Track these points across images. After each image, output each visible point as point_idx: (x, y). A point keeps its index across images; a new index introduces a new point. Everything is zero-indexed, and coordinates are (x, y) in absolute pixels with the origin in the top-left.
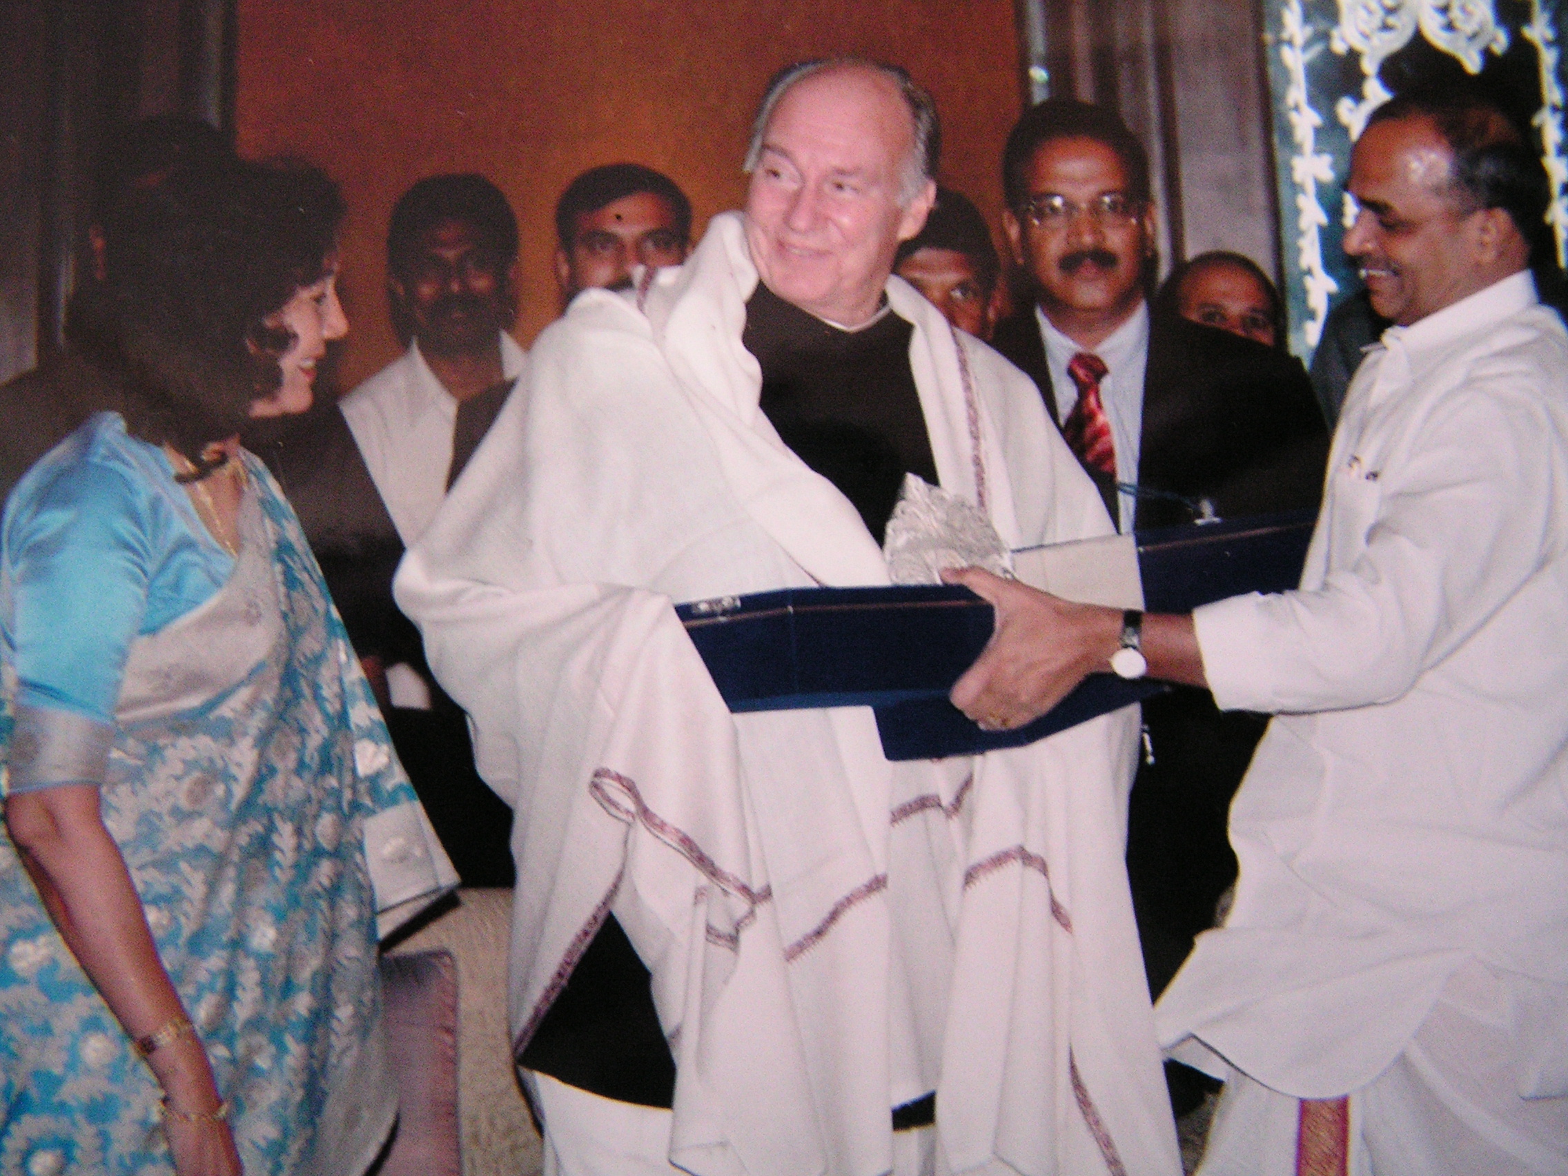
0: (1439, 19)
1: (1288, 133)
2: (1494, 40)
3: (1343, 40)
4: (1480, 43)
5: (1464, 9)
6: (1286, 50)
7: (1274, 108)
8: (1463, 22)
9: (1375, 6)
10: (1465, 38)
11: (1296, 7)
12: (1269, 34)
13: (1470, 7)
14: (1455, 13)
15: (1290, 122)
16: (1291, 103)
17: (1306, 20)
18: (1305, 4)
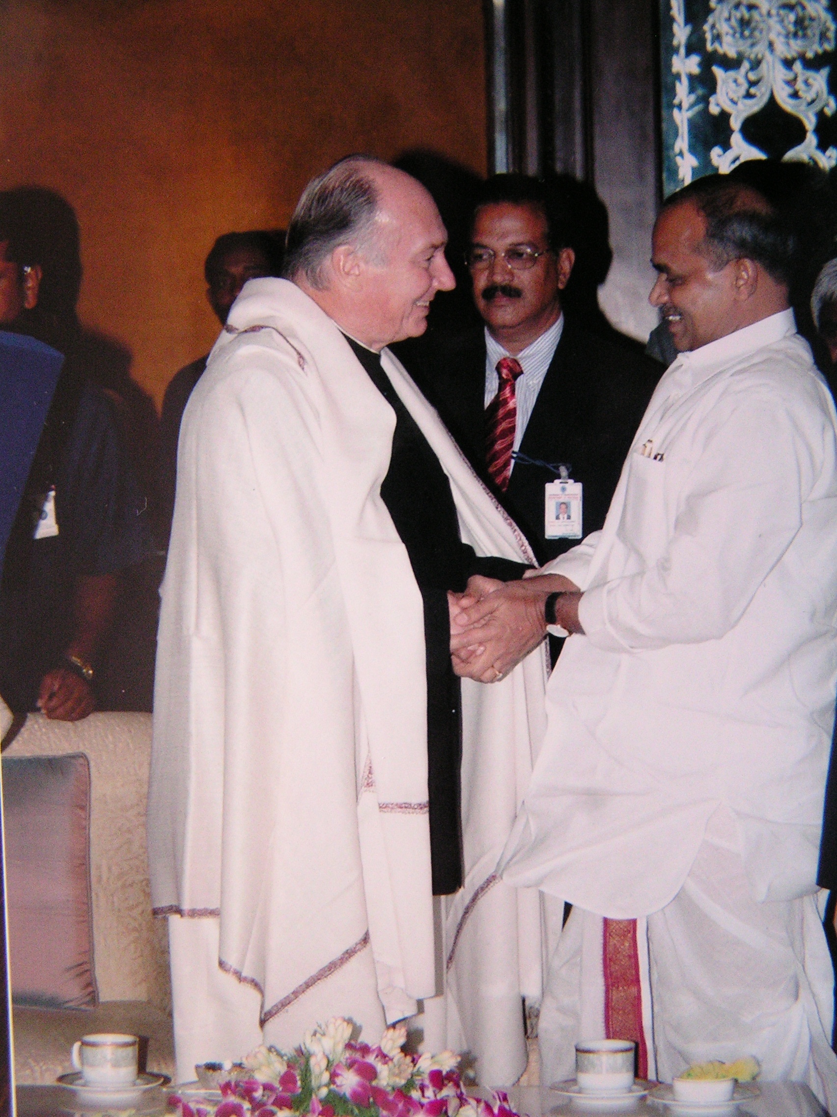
0: (788, 90)
1: (674, 171)
2: (827, 105)
3: (718, 105)
4: (817, 107)
5: (806, 82)
6: (676, 112)
7: (665, 153)
8: (805, 92)
9: (742, 80)
10: (804, 104)
11: (685, 80)
12: (664, 100)
13: (811, 81)
14: (800, 85)
15: (676, 164)
16: (677, 150)
17: (692, 90)
18: (691, 78)
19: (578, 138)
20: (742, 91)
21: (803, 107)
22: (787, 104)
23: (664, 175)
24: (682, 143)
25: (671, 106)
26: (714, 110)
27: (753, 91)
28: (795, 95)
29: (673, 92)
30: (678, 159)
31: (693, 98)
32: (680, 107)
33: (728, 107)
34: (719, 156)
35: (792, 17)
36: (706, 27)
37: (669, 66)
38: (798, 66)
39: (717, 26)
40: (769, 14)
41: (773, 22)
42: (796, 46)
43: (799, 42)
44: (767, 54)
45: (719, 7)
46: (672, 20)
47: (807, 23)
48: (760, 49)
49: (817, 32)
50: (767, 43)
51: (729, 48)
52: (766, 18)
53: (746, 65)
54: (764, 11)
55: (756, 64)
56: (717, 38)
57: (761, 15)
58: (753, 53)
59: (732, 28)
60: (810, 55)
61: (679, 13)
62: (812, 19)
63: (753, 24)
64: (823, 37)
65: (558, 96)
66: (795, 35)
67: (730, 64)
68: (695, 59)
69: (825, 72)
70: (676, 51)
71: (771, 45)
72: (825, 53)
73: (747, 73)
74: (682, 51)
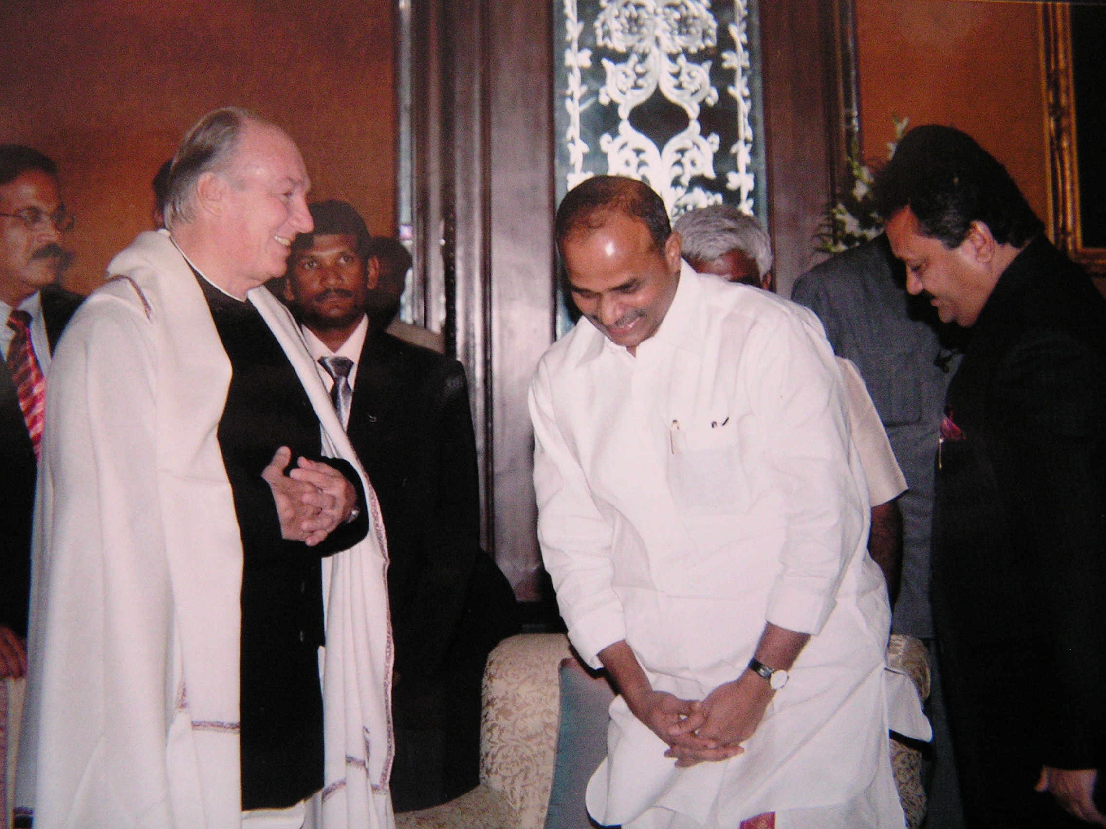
0: (674, 81)
1: (566, 157)
2: (709, 95)
3: (607, 95)
4: (700, 97)
5: (689, 74)
6: (568, 102)
7: (557, 140)
8: (689, 83)
9: (630, 72)
10: (689, 94)
11: (577, 73)
12: (558, 91)
13: (693, 74)
14: (684, 78)
15: (567, 150)
16: (569, 136)
17: (583, 81)
18: (582, 70)
19: (477, 128)
20: (630, 82)
21: (687, 97)
22: (671, 94)
23: (557, 161)
24: (574, 131)
25: (564, 97)
26: (604, 100)
27: (640, 82)
28: (679, 87)
29: (566, 85)
30: (570, 146)
31: (584, 89)
32: (572, 97)
33: (617, 98)
34: (609, 142)
35: (676, 15)
36: (597, 24)
37: (563, 59)
38: (682, 60)
39: (609, 23)
40: (656, 13)
41: (659, 20)
42: (680, 42)
43: (684, 38)
44: (655, 50)
45: (610, 6)
46: (565, 18)
47: (690, 21)
48: (647, 45)
49: (700, 30)
50: (654, 39)
51: (618, 43)
52: (653, 16)
53: (634, 58)
54: (651, 10)
55: (643, 57)
56: (607, 34)
57: (648, 13)
58: (641, 47)
59: (622, 25)
60: (693, 50)
61: (573, 10)
62: (694, 18)
63: (641, 22)
64: (705, 35)
65: (459, 87)
66: (680, 33)
67: (619, 58)
68: (587, 53)
69: (707, 65)
70: (569, 45)
71: (657, 41)
72: (707, 48)
73: (635, 66)
74: (575, 45)
